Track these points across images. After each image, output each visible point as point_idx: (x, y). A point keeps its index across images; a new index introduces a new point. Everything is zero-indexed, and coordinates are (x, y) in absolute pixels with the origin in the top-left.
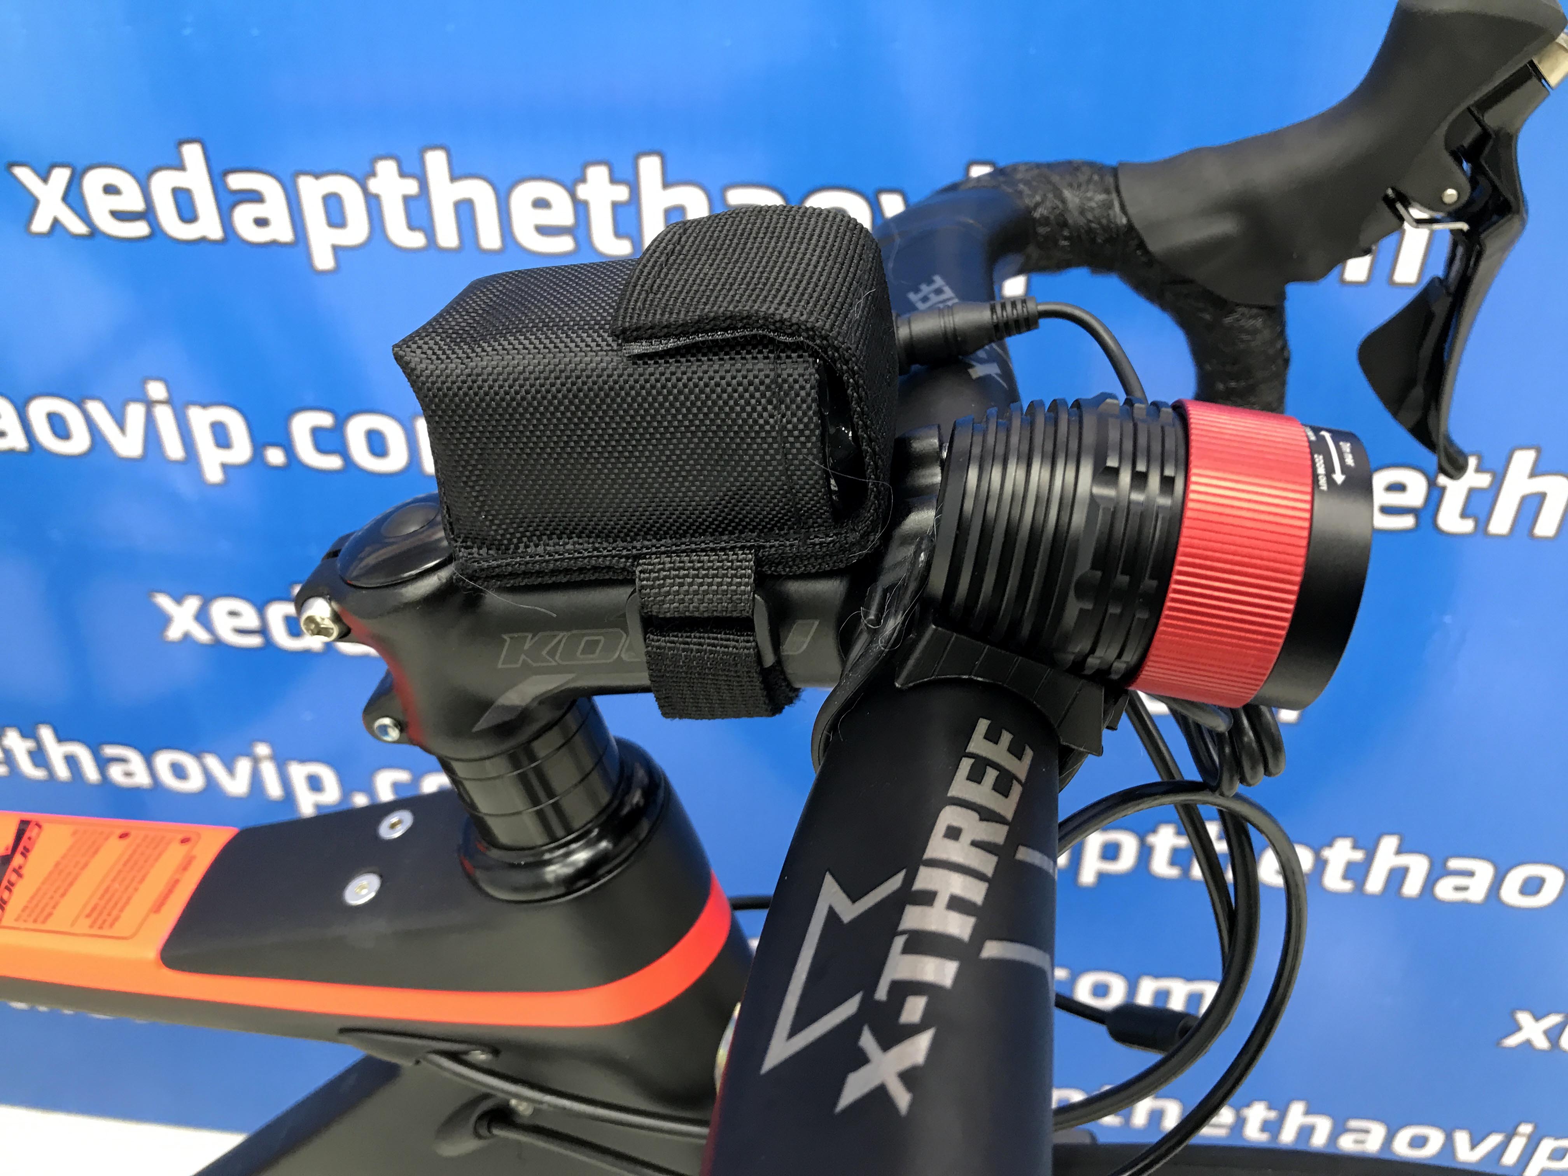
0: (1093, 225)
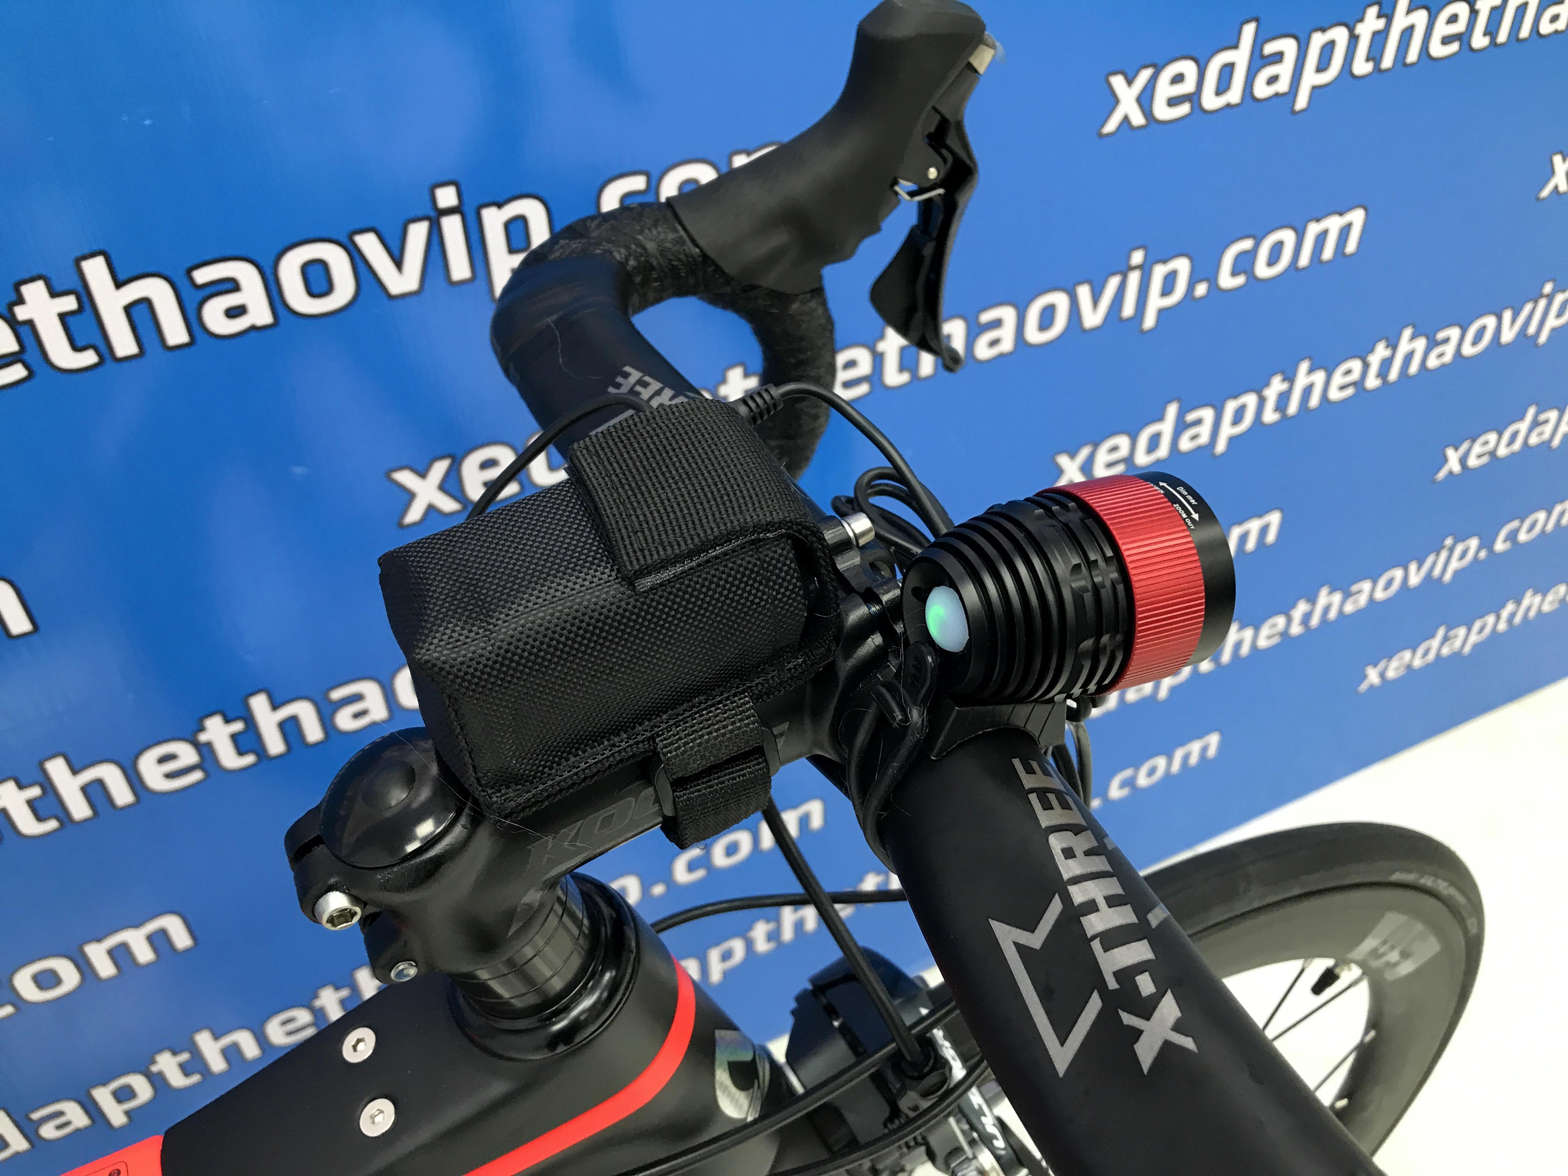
0: (675, 262)
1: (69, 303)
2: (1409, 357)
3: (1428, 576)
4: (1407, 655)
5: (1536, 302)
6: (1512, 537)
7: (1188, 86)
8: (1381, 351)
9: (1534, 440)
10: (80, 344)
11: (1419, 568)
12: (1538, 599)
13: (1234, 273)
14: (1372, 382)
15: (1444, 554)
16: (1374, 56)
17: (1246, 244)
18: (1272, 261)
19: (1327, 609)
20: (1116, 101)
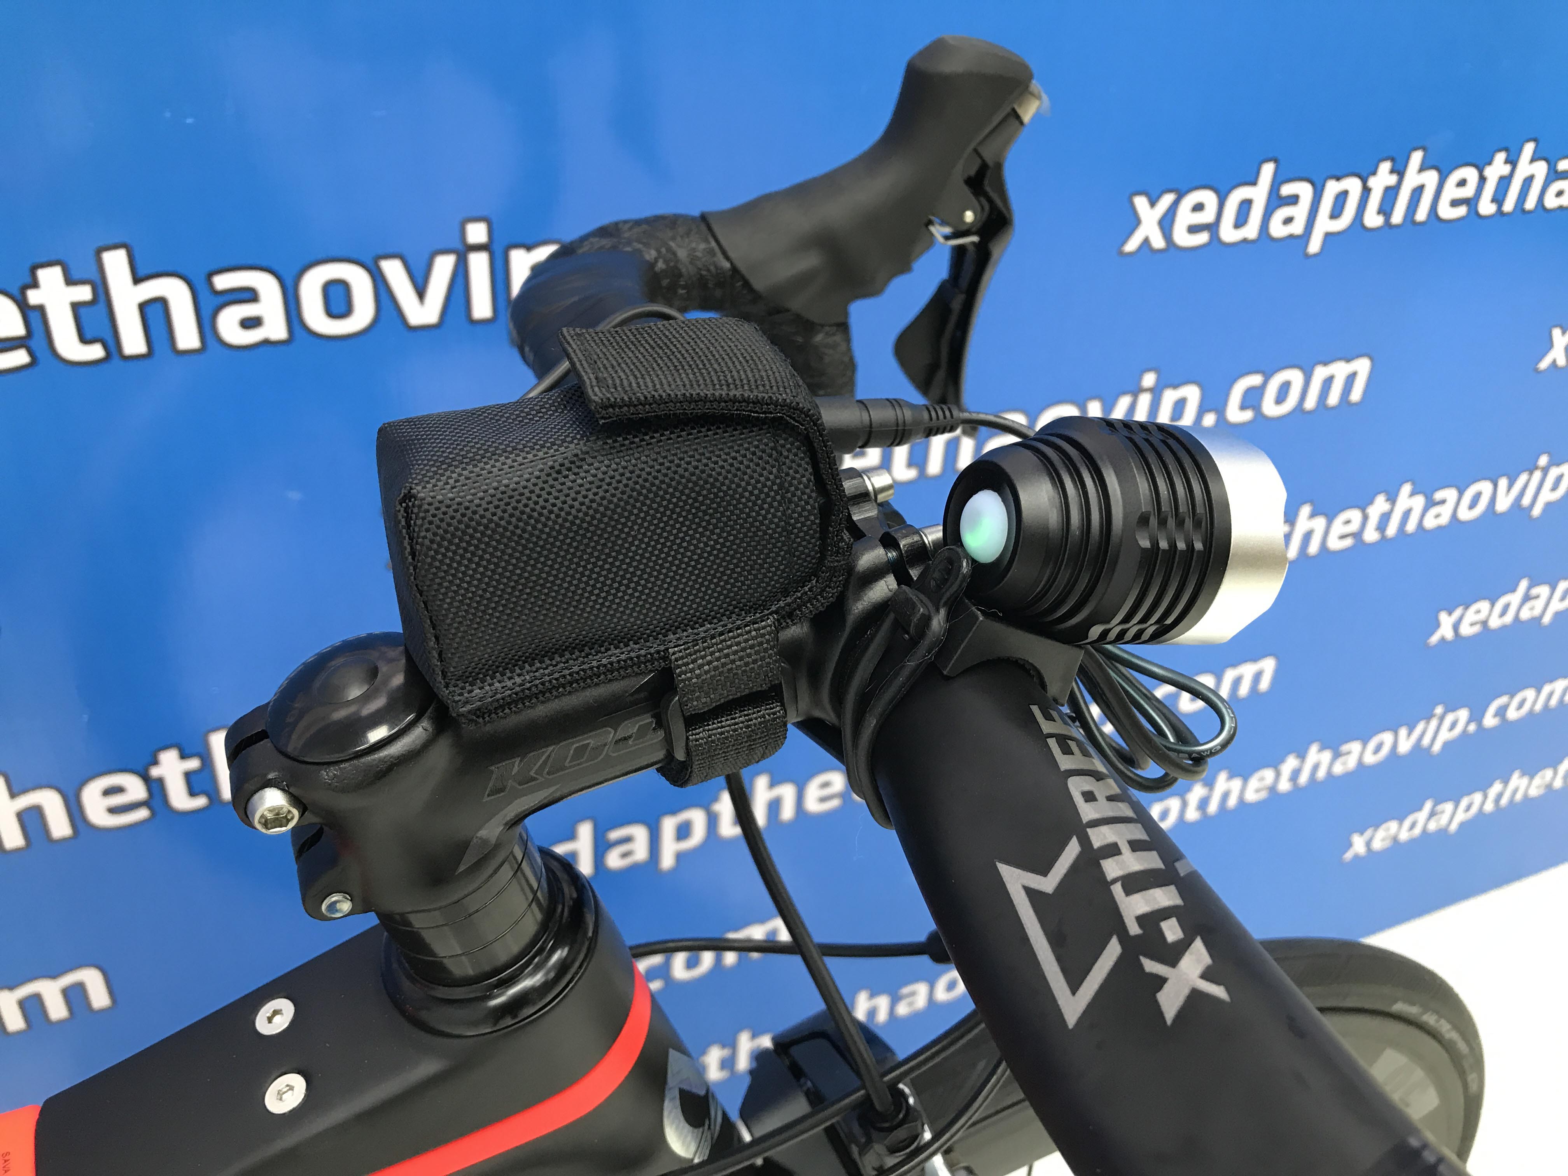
0: (704, 273)
1: (84, 293)
2: (1407, 514)
3: (1418, 745)
4: (1393, 826)
5: (1531, 473)
6: (1501, 712)
7: (1207, 216)
8: (1380, 505)
9: (1525, 614)
10: (88, 336)
11: (1409, 734)
12: (1525, 781)
13: (1243, 407)
14: (1371, 535)
15: (1434, 723)
16: (1385, 210)
17: (1255, 380)
18: (1280, 399)
19: (1316, 767)
20: (1138, 222)
